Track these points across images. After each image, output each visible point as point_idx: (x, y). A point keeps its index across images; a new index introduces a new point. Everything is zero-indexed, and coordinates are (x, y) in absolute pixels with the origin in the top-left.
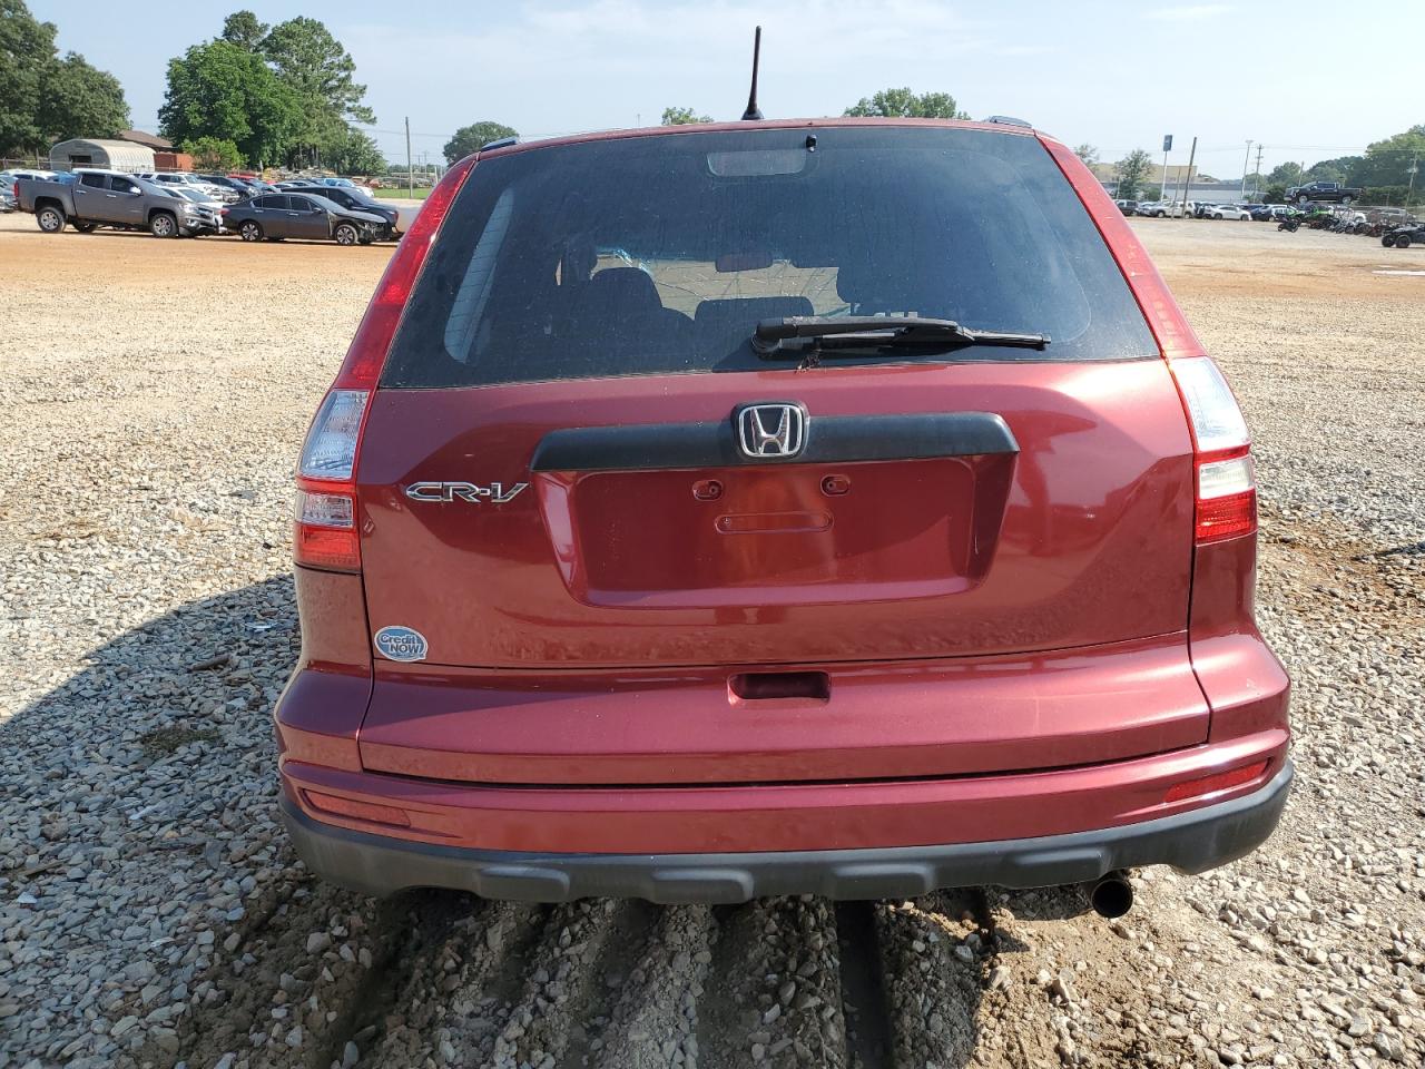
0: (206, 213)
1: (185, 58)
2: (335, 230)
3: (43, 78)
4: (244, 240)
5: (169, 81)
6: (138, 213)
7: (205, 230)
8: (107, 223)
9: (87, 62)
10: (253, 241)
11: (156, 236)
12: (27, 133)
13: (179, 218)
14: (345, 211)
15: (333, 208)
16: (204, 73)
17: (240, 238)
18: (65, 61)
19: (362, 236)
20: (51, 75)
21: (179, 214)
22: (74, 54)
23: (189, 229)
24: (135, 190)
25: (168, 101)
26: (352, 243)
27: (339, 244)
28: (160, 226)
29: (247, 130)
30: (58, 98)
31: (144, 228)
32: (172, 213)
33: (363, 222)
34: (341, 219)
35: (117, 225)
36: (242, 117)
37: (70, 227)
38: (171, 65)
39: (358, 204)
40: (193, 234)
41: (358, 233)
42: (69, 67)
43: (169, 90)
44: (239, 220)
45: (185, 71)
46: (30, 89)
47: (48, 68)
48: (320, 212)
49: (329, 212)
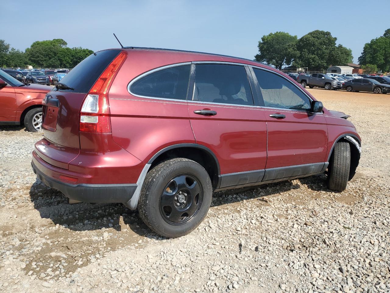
0: (340, 84)
1: (370, 43)
2: (374, 89)
3: (331, 51)
4: (347, 91)
5: (363, 50)
6: (322, 84)
7: (338, 88)
8: (317, 86)
9: (343, 46)
10: (350, 91)
11: (325, 89)
12: (324, 65)
13: (332, 85)
14: (379, 83)
15: (375, 82)
16: (374, 46)
17: (346, 90)
18: (338, 47)
19: (382, 91)
20: (333, 51)
21: (332, 84)
22: (340, 45)
23: (334, 88)
24: (323, 78)
25: (362, 55)
26: (379, 93)
27: (374, 93)
28: (327, 87)
29: (383, 61)
30: (333, 56)
31: (323, 87)
32: (330, 84)
33: (383, 87)
34: (376, 86)
35: (319, 87)
36: (382, 58)
37: (308, 87)
38: (365, 45)
39: (386, 81)
40: (335, 89)
41: (381, 90)
42: (338, 48)
43: (363, 52)
44: (347, 86)
45: (369, 46)
46: (327, 54)
47: (332, 49)
48: (370, 84)
49: (373, 84)
